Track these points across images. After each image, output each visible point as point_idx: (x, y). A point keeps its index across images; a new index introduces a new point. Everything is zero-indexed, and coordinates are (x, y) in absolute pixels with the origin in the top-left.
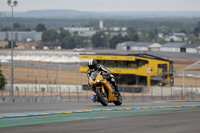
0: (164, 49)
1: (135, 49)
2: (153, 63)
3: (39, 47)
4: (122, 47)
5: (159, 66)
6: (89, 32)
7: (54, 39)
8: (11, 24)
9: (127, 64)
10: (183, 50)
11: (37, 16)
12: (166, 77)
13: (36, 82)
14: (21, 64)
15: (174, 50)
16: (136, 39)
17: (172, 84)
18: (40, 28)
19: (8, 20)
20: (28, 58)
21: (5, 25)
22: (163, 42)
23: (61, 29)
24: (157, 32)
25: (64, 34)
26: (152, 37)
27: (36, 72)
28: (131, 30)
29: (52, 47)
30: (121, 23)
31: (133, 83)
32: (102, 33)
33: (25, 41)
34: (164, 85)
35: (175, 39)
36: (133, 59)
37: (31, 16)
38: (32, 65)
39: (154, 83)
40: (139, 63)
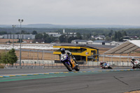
0: (94, 43)
1: (80, 43)
2: (89, 50)
3: (34, 42)
4: (74, 42)
5: (92, 51)
6: (58, 35)
7: (41, 38)
8: (20, 31)
9: (76, 50)
10: (103, 44)
11: (33, 27)
12: (95, 57)
13: (32, 59)
14: (25, 50)
15: (99, 44)
16: (81, 38)
17: (98, 60)
18: (34, 33)
19: (19, 29)
20: (28, 47)
21: (17, 31)
22: (94, 40)
23: (45, 33)
24: (91, 35)
25: (46, 36)
26: (89, 37)
27: (32, 54)
28: (78, 34)
29: (40, 42)
30: (73, 30)
31: (79, 60)
32: (64, 35)
33: (27, 39)
34: (94, 61)
35: (100, 38)
36: (79, 48)
37: (30, 27)
38: (30, 51)
39: (89, 59)
40: (82, 50)
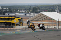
1: (11, 15)
2: (16, 19)
4: (7, 14)
5: (18, 20)
9: (8, 19)
10: (25, 15)
12: (20, 23)
15: (23, 15)
16: (11, 12)
17: (22, 25)
22: (19, 13)
24: (17, 10)
26: (16, 11)
28: (9, 9)
30: (6, 7)
31: (10, 25)
34: (20, 25)
35: (23, 11)
36: (10, 18)
39: (17, 25)
40: (12, 19)
